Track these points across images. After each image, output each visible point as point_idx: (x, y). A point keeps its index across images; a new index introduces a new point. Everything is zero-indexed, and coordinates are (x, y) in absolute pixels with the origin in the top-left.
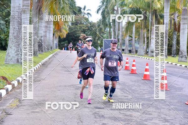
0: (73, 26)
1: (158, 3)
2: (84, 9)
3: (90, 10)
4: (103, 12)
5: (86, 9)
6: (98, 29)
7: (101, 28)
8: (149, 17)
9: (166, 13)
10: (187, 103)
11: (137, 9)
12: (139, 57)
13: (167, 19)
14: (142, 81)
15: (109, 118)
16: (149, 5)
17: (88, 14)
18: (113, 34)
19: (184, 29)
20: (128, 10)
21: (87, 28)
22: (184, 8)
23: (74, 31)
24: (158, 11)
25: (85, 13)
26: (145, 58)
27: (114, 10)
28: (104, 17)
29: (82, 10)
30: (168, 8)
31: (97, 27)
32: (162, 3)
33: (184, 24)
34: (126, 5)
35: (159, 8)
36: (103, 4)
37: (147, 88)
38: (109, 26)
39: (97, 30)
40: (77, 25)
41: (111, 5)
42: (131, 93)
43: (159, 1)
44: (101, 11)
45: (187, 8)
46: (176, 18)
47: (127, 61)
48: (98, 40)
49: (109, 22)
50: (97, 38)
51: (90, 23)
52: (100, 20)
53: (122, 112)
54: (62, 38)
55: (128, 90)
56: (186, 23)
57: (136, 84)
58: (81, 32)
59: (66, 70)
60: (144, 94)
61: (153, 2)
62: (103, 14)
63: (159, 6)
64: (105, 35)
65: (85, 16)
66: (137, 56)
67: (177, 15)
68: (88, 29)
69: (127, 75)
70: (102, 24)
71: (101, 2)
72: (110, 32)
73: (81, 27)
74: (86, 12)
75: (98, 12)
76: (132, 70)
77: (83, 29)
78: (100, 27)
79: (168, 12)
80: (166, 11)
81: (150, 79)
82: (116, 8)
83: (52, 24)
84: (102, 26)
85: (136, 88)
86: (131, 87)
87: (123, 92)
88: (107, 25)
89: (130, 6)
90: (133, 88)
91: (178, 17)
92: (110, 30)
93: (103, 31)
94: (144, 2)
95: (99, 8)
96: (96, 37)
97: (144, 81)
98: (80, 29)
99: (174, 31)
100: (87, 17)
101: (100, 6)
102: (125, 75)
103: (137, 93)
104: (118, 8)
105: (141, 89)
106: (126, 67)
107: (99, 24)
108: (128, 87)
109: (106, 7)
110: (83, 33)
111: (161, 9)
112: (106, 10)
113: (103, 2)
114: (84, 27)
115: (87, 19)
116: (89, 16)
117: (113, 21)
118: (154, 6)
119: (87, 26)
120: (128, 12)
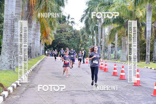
0: (57, 34)
1: (140, 12)
2: (69, 17)
3: (74, 19)
4: (86, 20)
6: (82, 36)
7: (84, 36)
9: (149, 21)
12: (122, 63)
13: (149, 27)
14: (133, 86)
16: (132, 14)
17: (72, 22)
18: (95, 41)
21: (71, 36)
23: (59, 39)
24: (140, 19)
25: (69, 22)
27: (97, 19)
28: (87, 26)
29: (66, 19)
30: (150, 17)
31: (80, 34)
32: (144, 11)
35: (141, 16)
36: (87, 13)
37: (140, 94)
38: (92, 34)
39: (81, 38)
40: (61, 32)
42: (126, 99)
43: (141, 10)
47: (115, 67)
48: (81, 46)
49: (92, 30)
50: (80, 45)
51: (74, 31)
52: (84, 28)
54: (48, 45)
55: (122, 96)
57: (129, 90)
58: (65, 39)
60: (139, 100)
61: (135, 11)
62: (86, 22)
63: (141, 14)
64: (88, 42)
65: (69, 25)
66: (120, 62)
68: (72, 37)
69: (117, 81)
70: (86, 32)
72: (93, 39)
73: (66, 35)
74: (70, 20)
75: (81, 21)
77: (67, 37)
78: (84, 34)
79: (150, 20)
80: (148, 19)
81: (141, 85)
83: (39, 32)
84: (85, 34)
85: (130, 94)
86: (124, 93)
87: (118, 99)
88: (90, 32)
90: (127, 94)
92: (93, 37)
93: (86, 38)
94: (126, 11)
95: (83, 17)
96: (79, 44)
97: (135, 87)
98: (64, 36)
99: (155, 39)
100: (71, 25)
101: (84, 15)
102: (115, 81)
103: (133, 100)
105: (135, 95)
106: (114, 73)
107: (82, 33)
108: (122, 93)
110: (67, 40)
111: (143, 17)
112: (90, 19)
113: (86, 11)
114: (68, 35)
115: (71, 28)
116: (73, 24)
117: (96, 29)
118: (136, 15)
119: (71, 34)
120: (111, 21)
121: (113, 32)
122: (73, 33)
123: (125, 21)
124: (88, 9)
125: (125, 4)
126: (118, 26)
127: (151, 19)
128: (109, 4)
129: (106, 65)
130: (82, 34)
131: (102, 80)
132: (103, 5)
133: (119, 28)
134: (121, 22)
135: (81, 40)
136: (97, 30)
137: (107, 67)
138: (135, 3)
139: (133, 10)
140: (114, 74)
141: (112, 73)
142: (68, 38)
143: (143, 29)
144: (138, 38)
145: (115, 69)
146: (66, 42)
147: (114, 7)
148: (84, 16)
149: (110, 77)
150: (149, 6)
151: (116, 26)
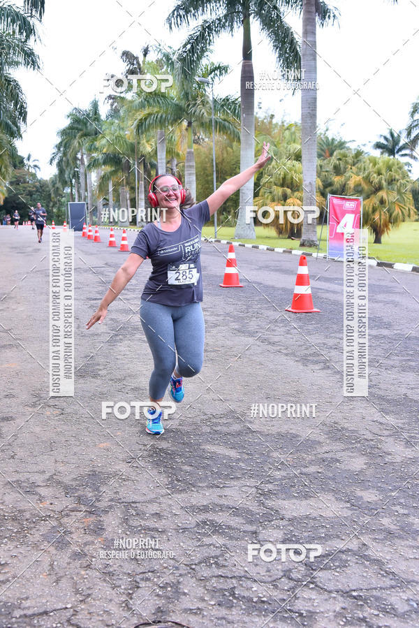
0: (12, 187)
1: (146, 144)
2: (29, 159)
3: (37, 160)
4: (59, 163)
5: (31, 159)
6: (53, 189)
7: (58, 188)
8: (134, 164)
9: (161, 159)
10: (223, 285)
11: (115, 156)
13: (163, 169)
15: (117, 311)
16: (133, 149)
17: (36, 166)
18: (76, 195)
19: (190, 183)
20: (100, 157)
21: (35, 189)
22: (188, 150)
23: (15, 195)
24: (148, 156)
25: (29, 166)
26: (132, 230)
27: (76, 159)
28: (61, 171)
29: (25, 162)
31: (50, 186)
32: (153, 144)
33: (190, 174)
34: (96, 149)
35: (149, 152)
36: (59, 149)
38: (70, 185)
39: (52, 191)
40: (18, 184)
41: (71, 150)
44: (56, 161)
45: (193, 150)
46: (175, 168)
48: (53, 207)
49: (69, 177)
50: (51, 204)
51: (40, 181)
52: (55, 176)
53: (131, 302)
56: (193, 174)
58: (25, 195)
59: (18, 251)
61: (139, 143)
62: (59, 165)
63: (149, 149)
64: (64, 199)
65: (30, 171)
67: (175, 162)
68: (37, 191)
70: (59, 181)
71: (56, 146)
72: (72, 193)
73: (25, 188)
74: (31, 163)
75: (51, 164)
76: (122, 245)
77: (29, 191)
78: (56, 186)
79: (163, 158)
80: (161, 156)
82: (79, 156)
84: (59, 185)
88: (66, 182)
89: (105, 150)
91: (177, 165)
92: (72, 190)
93: (61, 193)
94: (125, 144)
95: (53, 157)
96: (49, 202)
98: (23, 191)
100: (34, 171)
101: (54, 153)
102: (113, 254)
104: (82, 156)
105: (145, 271)
107: (54, 183)
109: (65, 154)
110: (28, 197)
111: (152, 154)
112: (64, 158)
113: (58, 147)
114: (30, 187)
115: (34, 175)
116: (37, 169)
117: (76, 175)
118: (141, 150)
119: (35, 186)
120: (101, 161)
121: (104, 180)
122: (38, 184)
123: (124, 161)
124: (61, 143)
125: (121, 132)
126: (113, 169)
127: (165, 156)
128: (96, 134)
129: (96, 232)
130: (53, 186)
131: (92, 254)
132: (86, 135)
133: (114, 173)
134: (116, 162)
135: (53, 196)
136: (78, 178)
137: (98, 234)
138: (138, 130)
139: (135, 141)
140: (111, 244)
141: (108, 243)
142: (30, 194)
143: (153, 173)
144: (145, 187)
145: (111, 236)
146: (27, 200)
147: (104, 137)
148: (55, 155)
149: (105, 249)
150: (161, 133)
151: (107, 169)
